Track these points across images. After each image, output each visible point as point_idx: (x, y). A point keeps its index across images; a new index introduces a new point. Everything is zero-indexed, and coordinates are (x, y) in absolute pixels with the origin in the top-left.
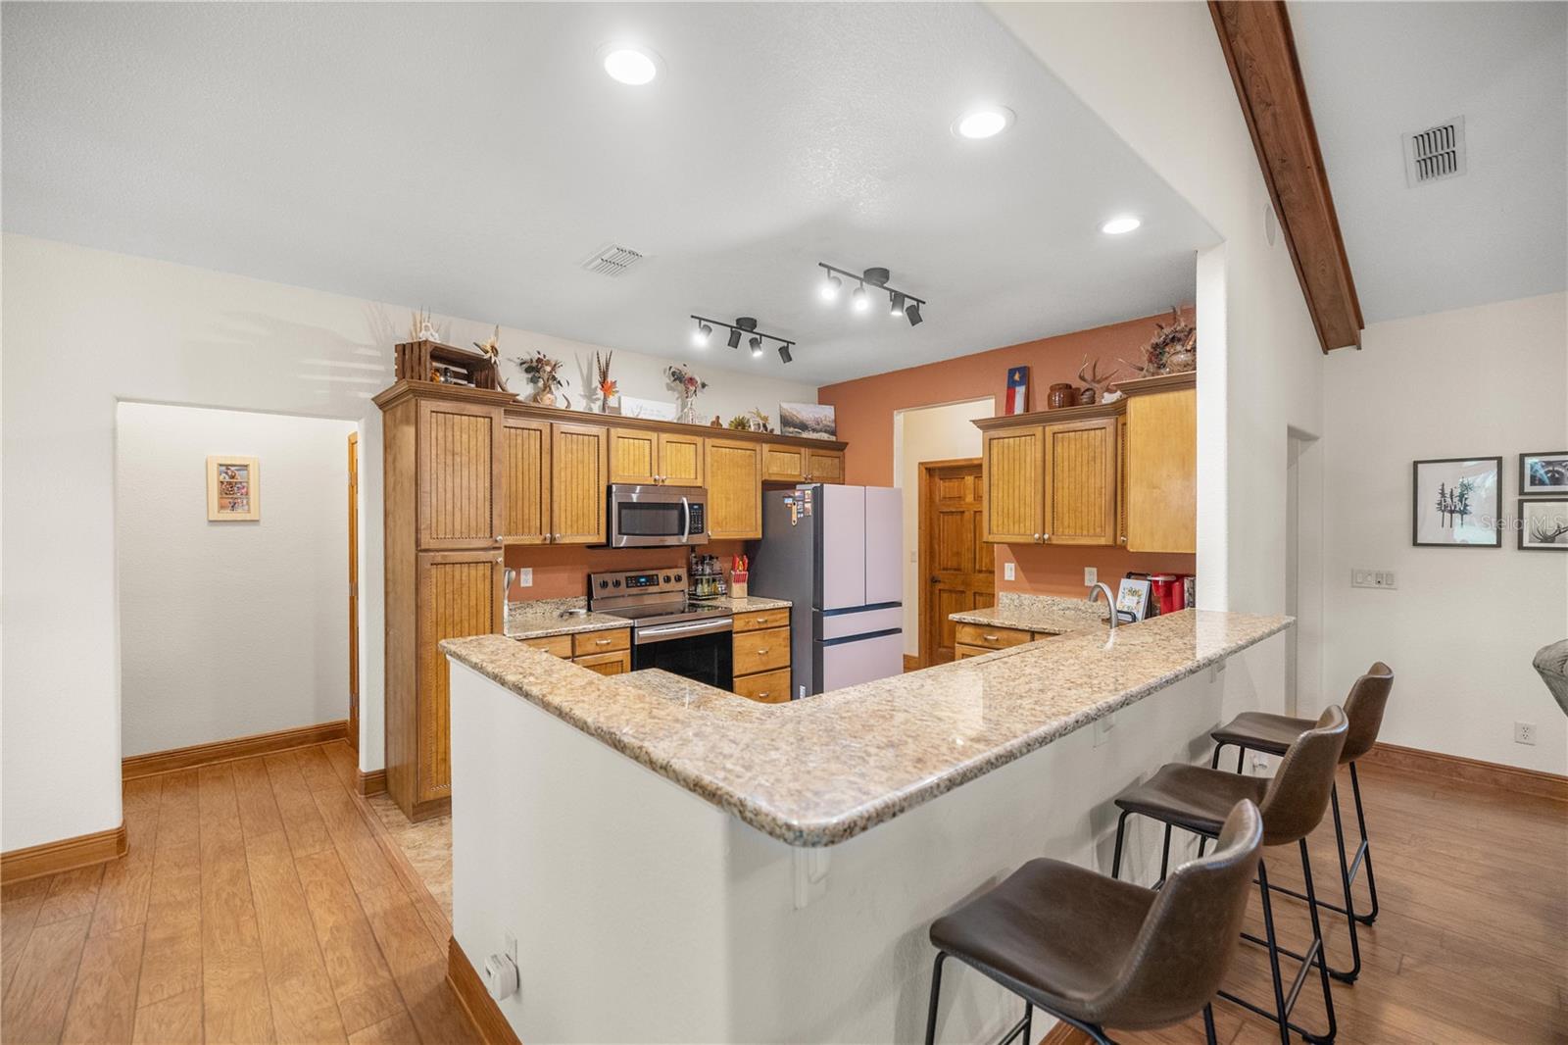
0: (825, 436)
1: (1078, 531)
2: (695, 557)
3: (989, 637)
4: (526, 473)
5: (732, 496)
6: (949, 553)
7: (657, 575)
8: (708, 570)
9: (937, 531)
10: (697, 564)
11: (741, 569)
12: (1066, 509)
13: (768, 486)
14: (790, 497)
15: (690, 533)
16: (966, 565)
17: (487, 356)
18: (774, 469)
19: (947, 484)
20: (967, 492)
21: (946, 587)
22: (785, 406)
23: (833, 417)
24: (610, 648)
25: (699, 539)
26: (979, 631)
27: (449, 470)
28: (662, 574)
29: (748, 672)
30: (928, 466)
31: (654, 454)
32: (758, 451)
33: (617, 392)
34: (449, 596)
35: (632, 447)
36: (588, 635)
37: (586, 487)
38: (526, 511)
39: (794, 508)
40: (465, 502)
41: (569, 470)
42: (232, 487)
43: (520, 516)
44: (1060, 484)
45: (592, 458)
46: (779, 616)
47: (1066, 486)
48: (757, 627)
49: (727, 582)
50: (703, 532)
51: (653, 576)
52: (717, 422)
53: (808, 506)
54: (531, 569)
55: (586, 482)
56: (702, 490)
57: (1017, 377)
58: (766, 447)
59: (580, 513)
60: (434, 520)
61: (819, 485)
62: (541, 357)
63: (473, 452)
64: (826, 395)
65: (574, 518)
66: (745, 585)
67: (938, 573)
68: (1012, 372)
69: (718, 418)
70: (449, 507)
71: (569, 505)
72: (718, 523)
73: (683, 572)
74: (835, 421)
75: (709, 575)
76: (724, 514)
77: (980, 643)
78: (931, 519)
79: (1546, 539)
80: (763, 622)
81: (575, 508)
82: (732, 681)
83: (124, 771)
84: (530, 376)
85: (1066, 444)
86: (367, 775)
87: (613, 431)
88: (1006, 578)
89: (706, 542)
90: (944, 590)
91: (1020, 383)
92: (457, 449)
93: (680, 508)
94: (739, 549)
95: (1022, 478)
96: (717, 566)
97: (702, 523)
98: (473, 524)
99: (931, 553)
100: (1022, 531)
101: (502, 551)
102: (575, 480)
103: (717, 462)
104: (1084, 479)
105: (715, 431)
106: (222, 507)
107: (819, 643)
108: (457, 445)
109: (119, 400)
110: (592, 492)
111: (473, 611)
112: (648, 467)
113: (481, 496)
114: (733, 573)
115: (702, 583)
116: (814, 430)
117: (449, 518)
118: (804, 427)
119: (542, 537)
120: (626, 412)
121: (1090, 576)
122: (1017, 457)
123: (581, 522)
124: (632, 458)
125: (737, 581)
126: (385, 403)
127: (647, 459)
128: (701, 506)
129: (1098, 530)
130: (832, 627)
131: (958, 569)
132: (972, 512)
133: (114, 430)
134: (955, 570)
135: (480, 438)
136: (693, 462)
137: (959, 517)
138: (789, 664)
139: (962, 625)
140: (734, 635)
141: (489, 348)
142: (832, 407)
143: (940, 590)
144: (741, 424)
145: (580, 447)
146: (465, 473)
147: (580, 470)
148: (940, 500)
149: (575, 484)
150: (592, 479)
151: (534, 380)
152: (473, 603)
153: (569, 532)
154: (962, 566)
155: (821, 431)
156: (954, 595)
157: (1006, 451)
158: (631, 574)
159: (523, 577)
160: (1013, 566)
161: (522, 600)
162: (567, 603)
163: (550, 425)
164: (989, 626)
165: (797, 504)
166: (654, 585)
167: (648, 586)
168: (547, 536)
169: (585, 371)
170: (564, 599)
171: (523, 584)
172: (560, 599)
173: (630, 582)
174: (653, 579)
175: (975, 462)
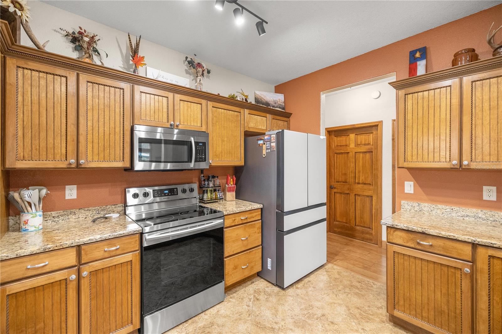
0: (280, 109)
2: (204, 177)
3: (421, 242)
5: (226, 139)
6: (340, 173)
7: (177, 188)
8: (211, 185)
9: (333, 163)
10: (204, 180)
11: (232, 183)
13: (248, 135)
14: (261, 139)
15: (196, 161)
16: (351, 180)
18: (252, 125)
19: (339, 139)
20: (351, 142)
21: (339, 191)
22: (257, 92)
23: (283, 100)
24: (118, 252)
25: (203, 165)
26: (412, 236)
28: (180, 187)
29: (235, 253)
30: (328, 130)
31: (171, 107)
32: (242, 113)
33: (145, 64)
35: (152, 101)
36: (96, 245)
37: (112, 125)
38: (50, 140)
39: (264, 146)
43: (43, 144)
45: (117, 105)
46: (255, 214)
48: (241, 223)
49: (224, 191)
50: (205, 161)
51: (173, 189)
53: (274, 144)
54: (76, 186)
55: (111, 121)
56: (206, 134)
57: (418, 55)
58: (247, 111)
59: (107, 145)
61: (281, 130)
62: (83, 31)
64: (279, 89)
65: (101, 149)
66: (234, 193)
67: (333, 184)
68: (412, 53)
71: (96, 137)
72: (217, 156)
73: (195, 186)
74: (285, 102)
75: (212, 187)
76: (220, 150)
78: (330, 156)
80: (244, 219)
81: (101, 141)
82: (223, 260)
84: (74, 44)
87: (136, 86)
88: (406, 191)
89: (208, 167)
90: (337, 192)
91: (421, 59)
93: (189, 145)
94: (231, 172)
95: (437, 120)
96: (218, 181)
97: (205, 155)
99: (330, 173)
100: (437, 159)
102: (101, 120)
103: (216, 117)
105: (214, 97)
107: (281, 233)
110: (118, 130)
112: (165, 115)
114: (227, 186)
115: (207, 193)
116: (273, 106)
119: (67, 162)
120: (150, 77)
121: (489, 192)
123: (107, 152)
124: (153, 108)
125: (230, 191)
127: (165, 110)
128: (204, 144)
130: (289, 222)
131: (346, 182)
132: (354, 153)
134: (344, 182)
136: (199, 116)
137: (346, 155)
138: (260, 243)
139: (392, 230)
140: (225, 230)
142: (283, 95)
143: (335, 192)
144: (233, 97)
145: (106, 95)
147: (107, 113)
148: (335, 147)
149: (101, 123)
151: (78, 49)
153: (96, 158)
154: (348, 181)
155: (277, 107)
156: (343, 195)
158: (156, 188)
159: (67, 192)
160: (412, 183)
161: (64, 209)
162: (107, 209)
163: (78, 74)
164: (423, 233)
165: (266, 144)
166: (174, 195)
167: (170, 195)
168: (73, 161)
169: (124, 52)
170: (104, 206)
171: (67, 197)
172: (101, 207)
173: (156, 193)
174: (174, 191)
175: (357, 126)
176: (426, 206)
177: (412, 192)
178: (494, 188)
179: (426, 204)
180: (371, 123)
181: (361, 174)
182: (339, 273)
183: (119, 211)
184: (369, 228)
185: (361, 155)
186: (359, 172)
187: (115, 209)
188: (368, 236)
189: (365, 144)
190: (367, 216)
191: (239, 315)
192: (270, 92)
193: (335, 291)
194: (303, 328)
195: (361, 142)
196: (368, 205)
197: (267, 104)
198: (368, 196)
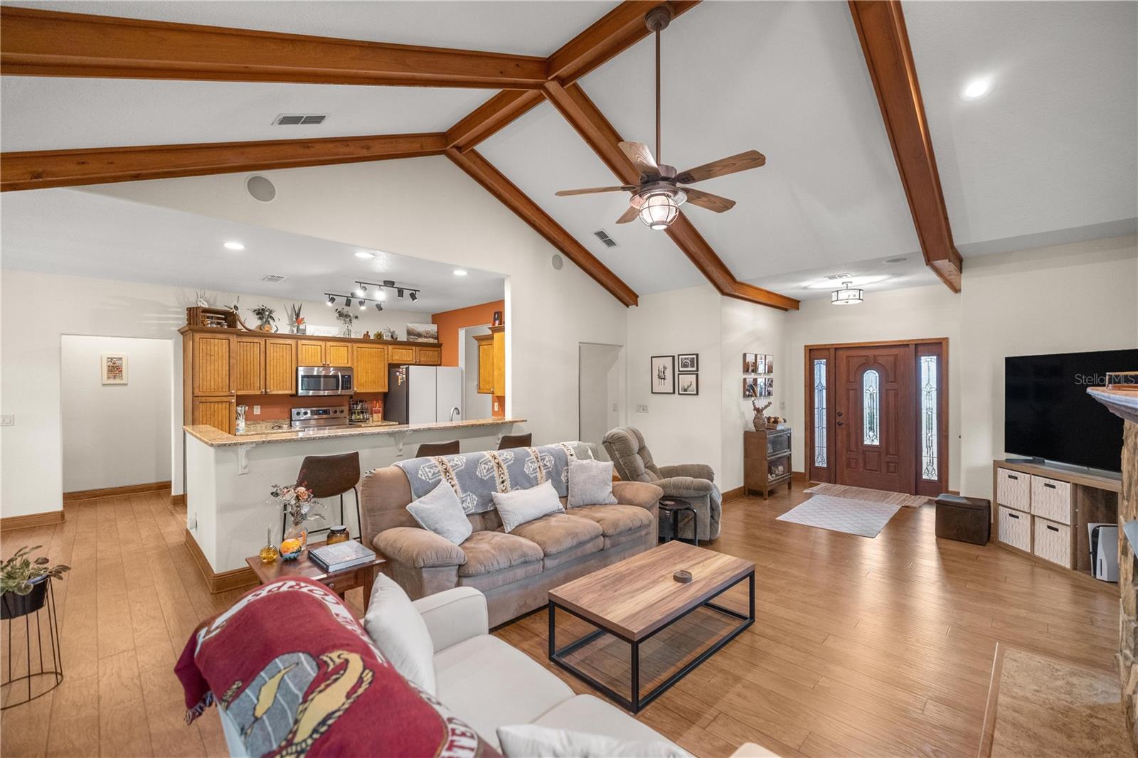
0: (431, 341)
2: (352, 401)
4: (252, 362)
5: (370, 371)
8: (359, 407)
10: (353, 404)
13: (390, 367)
14: (398, 372)
15: (342, 389)
17: (232, 311)
22: (408, 325)
23: (436, 330)
25: (350, 392)
27: (209, 362)
28: (332, 409)
31: (323, 352)
32: (386, 349)
34: (209, 416)
35: (310, 349)
37: (285, 368)
38: (252, 379)
39: (399, 377)
40: (216, 376)
41: (275, 361)
42: (115, 369)
43: (249, 382)
45: (288, 355)
49: (372, 414)
50: (351, 388)
51: (327, 410)
52: (367, 335)
53: (404, 376)
54: (259, 406)
55: (284, 366)
58: (392, 347)
59: (281, 380)
60: (201, 384)
62: (264, 307)
63: (220, 355)
64: (434, 319)
65: (279, 383)
66: (381, 415)
69: (368, 332)
70: (208, 378)
71: (275, 376)
72: (362, 385)
73: (346, 409)
74: (438, 332)
75: (360, 410)
76: (364, 380)
79: (686, 390)
81: (278, 378)
83: (64, 498)
84: (259, 316)
86: (175, 496)
87: (299, 342)
88: (495, 410)
89: (356, 394)
92: (212, 353)
93: (336, 377)
94: (377, 397)
95: (489, 364)
96: (366, 405)
97: (350, 385)
98: (220, 385)
100: (489, 388)
101: (235, 397)
102: (278, 365)
103: (361, 354)
105: (366, 340)
106: (109, 378)
108: (212, 351)
109: (62, 334)
110: (288, 370)
111: (220, 423)
112: (319, 358)
113: (224, 373)
114: (374, 409)
115: (356, 414)
116: (425, 337)
117: (208, 383)
118: (419, 335)
120: (308, 333)
122: (488, 354)
124: (310, 354)
126: (183, 333)
127: (319, 354)
128: (349, 376)
133: (60, 348)
135: (224, 349)
136: (346, 355)
141: (233, 307)
142: (436, 325)
144: (379, 336)
145: (281, 350)
146: (216, 363)
147: (282, 361)
149: (278, 367)
150: (288, 363)
151: (260, 318)
152: (220, 418)
153: (275, 389)
155: (429, 337)
157: (484, 351)
158: (314, 409)
159: (255, 410)
161: (254, 420)
162: (280, 421)
163: (265, 340)
165: (401, 375)
168: (264, 390)
169: (290, 313)
170: (278, 419)
171: (255, 413)
172: (276, 419)
173: (313, 413)
183: (287, 423)
187: (284, 422)
192: (427, 323)
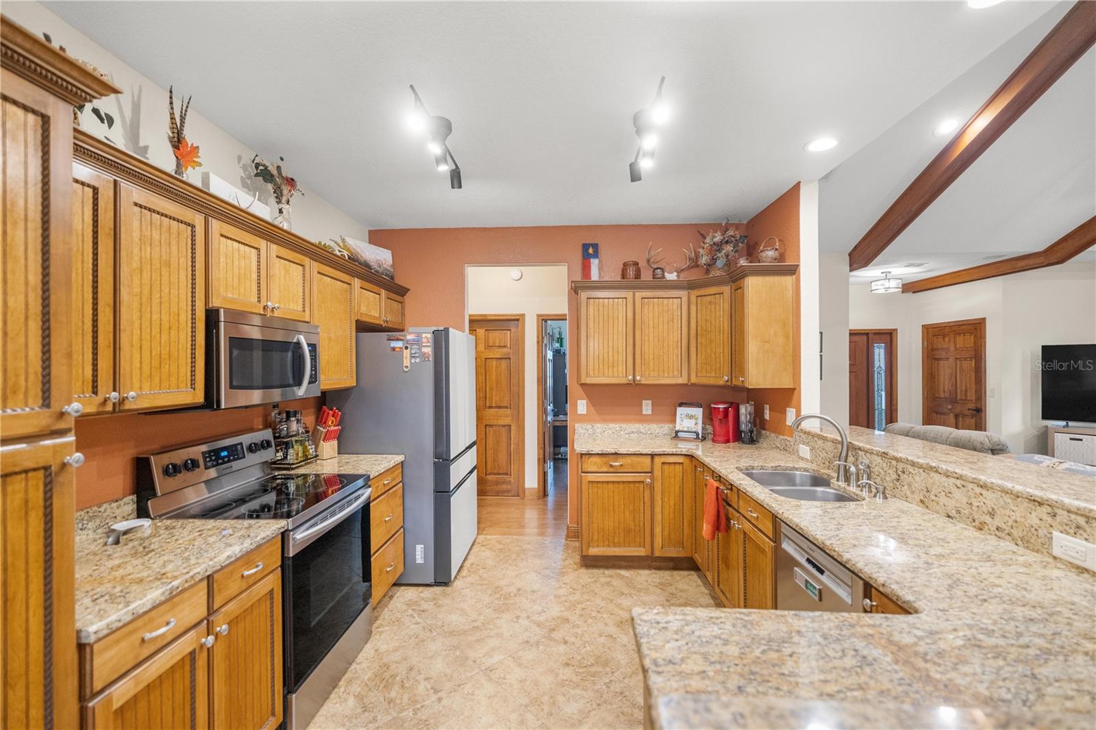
1: (661, 373)
3: (614, 464)
7: (241, 444)
8: (297, 430)
10: (281, 422)
11: (333, 424)
12: (651, 357)
14: (398, 340)
15: (308, 383)
18: (362, 311)
23: (391, 262)
24: (258, 576)
26: (605, 459)
28: (247, 441)
31: (263, 269)
32: (352, 286)
33: (200, 165)
35: (236, 255)
37: (174, 309)
39: (406, 353)
44: (646, 338)
45: (182, 261)
46: (396, 473)
47: (651, 339)
48: (383, 491)
55: (174, 299)
56: (313, 328)
57: (591, 251)
58: (357, 282)
59: (165, 353)
66: (336, 443)
68: (585, 247)
71: (146, 336)
73: (269, 434)
74: (393, 266)
75: (301, 434)
77: (606, 470)
80: (388, 484)
81: (155, 345)
85: (651, 307)
87: (211, 221)
88: (580, 413)
91: (593, 256)
95: (615, 332)
100: (616, 373)
102: (156, 296)
104: (665, 334)
107: (442, 495)
110: (183, 317)
112: (255, 289)
114: (322, 429)
115: (293, 447)
116: (377, 272)
119: (100, 398)
121: (647, 408)
122: (611, 315)
124: (236, 270)
125: (327, 438)
128: (314, 347)
129: (676, 373)
130: (455, 474)
132: (483, 359)
138: (402, 524)
139: (587, 456)
140: (371, 507)
142: (390, 251)
145: (165, 238)
147: (165, 278)
149: (156, 301)
155: (383, 274)
157: (601, 309)
158: (207, 447)
160: (585, 402)
162: (100, 514)
163: (116, 184)
164: (616, 454)
165: (411, 349)
166: (239, 459)
167: (232, 461)
168: (116, 395)
170: (95, 508)
172: (89, 510)
173: (208, 459)
174: (237, 450)
175: (490, 318)
176: (599, 427)
177: (585, 412)
178: (650, 402)
179: (599, 425)
180: (511, 315)
181: (494, 393)
182: (499, 542)
183: (126, 514)
184: (507, 474)
185: (494, 362)
186: (491, 389)
187: (117, 512)
188: (504, 487)
189: (500, 347)
190: (502, 457)
191: (416, 638)
192: (364, 242)
193: (510, 562)
194: (508, 610)
195: (494, 342)
196: (504, 439)
197: (367, 265)
198: (504, 426)
